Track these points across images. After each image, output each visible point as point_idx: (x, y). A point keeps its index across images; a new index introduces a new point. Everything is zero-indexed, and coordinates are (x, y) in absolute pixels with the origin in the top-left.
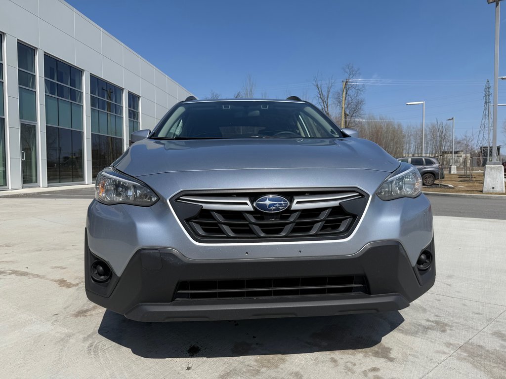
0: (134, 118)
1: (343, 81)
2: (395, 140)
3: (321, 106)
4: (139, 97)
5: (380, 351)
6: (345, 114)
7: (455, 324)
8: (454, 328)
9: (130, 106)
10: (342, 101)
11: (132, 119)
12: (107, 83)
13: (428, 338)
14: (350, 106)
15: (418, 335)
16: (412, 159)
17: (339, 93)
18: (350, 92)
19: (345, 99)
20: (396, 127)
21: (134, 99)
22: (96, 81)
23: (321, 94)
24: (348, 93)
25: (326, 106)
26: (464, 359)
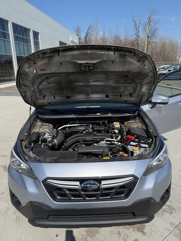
0: (37, 45)
1: (148, 18)
2: (173, 50)
3: (135, 32)
4: (38, 33)
5: (140, 227)
6: (148, 36)
7: (177, 208)
8: (176, 212)
9: (34, 39)
10: (147, 29)
11: (36, 46)
12: (21, 27)
13: (163, 218)
14: (151, 32)
15: (159, 216)
16: (180, 67)
17: (145, 24)
18: (151, 23)
19: (148, 28)
20: (175, 43)
21: (36, 34)
22: (15, 26)
23: (135, 25)
24: (150, 24)
25: (138, 32)
26: (177, 235)
